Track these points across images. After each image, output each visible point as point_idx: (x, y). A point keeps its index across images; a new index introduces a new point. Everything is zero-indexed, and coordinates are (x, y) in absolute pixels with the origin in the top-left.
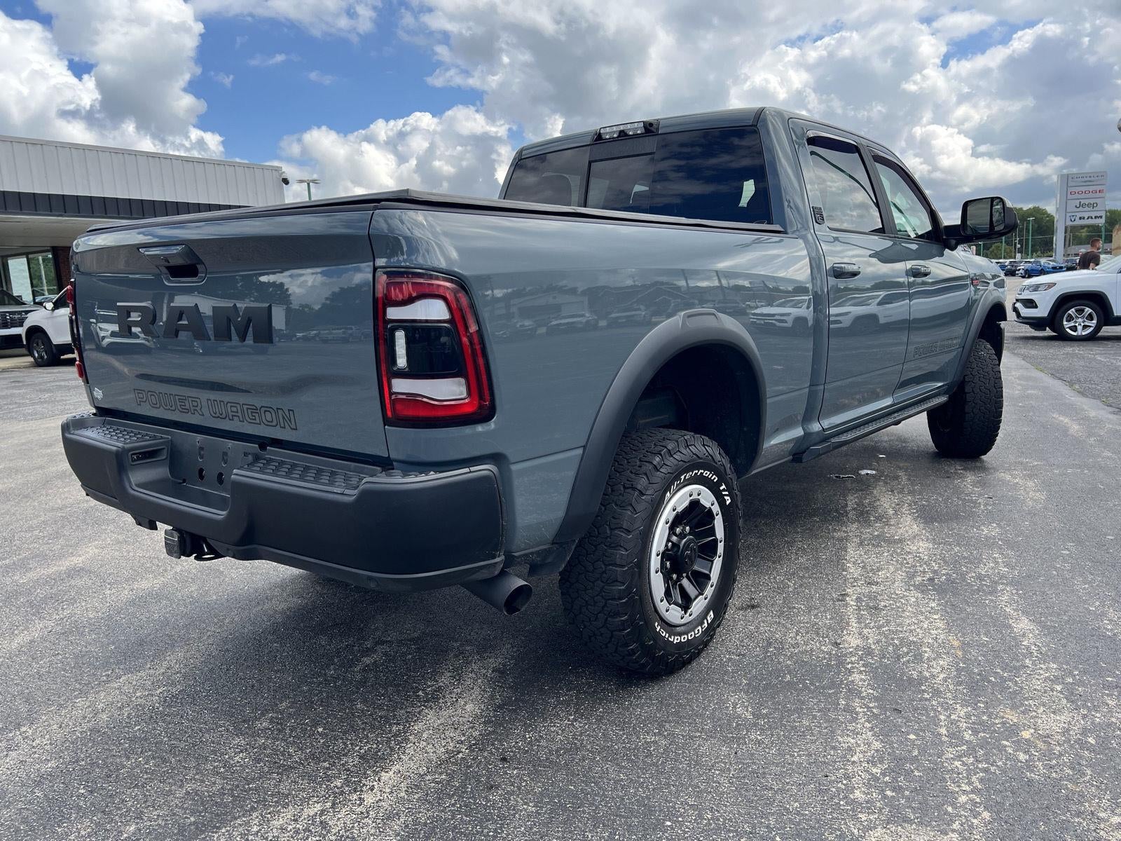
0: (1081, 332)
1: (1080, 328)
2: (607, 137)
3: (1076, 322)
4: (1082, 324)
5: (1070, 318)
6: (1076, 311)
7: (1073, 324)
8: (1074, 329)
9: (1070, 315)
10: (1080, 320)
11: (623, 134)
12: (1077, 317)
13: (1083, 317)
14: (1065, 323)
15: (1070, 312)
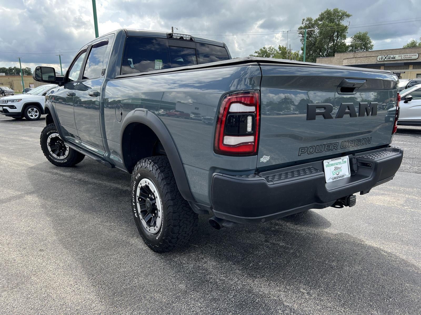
0: (34, 117)
1: (34, 116)
2: (175, 37)
3: (32, 114)
4: (34, 114)
5: (30, 112)
6: (31, 109)
7: (31, 115)
8: (32, 116)
9: (29, 111)
10: (33, 113)
11: (182, 38)
12: (32, 112)
13: (34, 112)
14: (28, 114)
15: (29, 110)
